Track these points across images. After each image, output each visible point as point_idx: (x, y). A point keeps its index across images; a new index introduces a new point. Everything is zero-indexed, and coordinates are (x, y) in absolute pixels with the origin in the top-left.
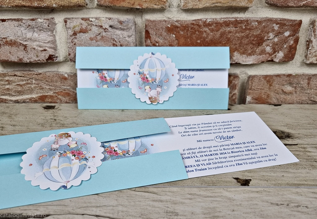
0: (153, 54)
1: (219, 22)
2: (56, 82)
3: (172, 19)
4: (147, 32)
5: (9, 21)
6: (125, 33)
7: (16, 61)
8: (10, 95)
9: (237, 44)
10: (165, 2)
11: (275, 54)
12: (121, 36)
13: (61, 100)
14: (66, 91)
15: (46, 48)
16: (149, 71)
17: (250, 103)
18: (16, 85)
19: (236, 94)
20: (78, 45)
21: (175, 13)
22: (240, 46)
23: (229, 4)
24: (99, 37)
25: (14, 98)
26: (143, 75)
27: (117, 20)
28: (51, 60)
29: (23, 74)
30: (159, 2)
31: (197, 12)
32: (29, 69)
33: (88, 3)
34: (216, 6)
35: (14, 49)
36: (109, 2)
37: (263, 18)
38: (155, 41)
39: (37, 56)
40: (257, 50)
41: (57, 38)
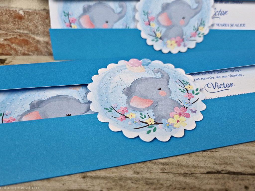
2: (7, 23)
13: (17, 51)
14: (22, 36)
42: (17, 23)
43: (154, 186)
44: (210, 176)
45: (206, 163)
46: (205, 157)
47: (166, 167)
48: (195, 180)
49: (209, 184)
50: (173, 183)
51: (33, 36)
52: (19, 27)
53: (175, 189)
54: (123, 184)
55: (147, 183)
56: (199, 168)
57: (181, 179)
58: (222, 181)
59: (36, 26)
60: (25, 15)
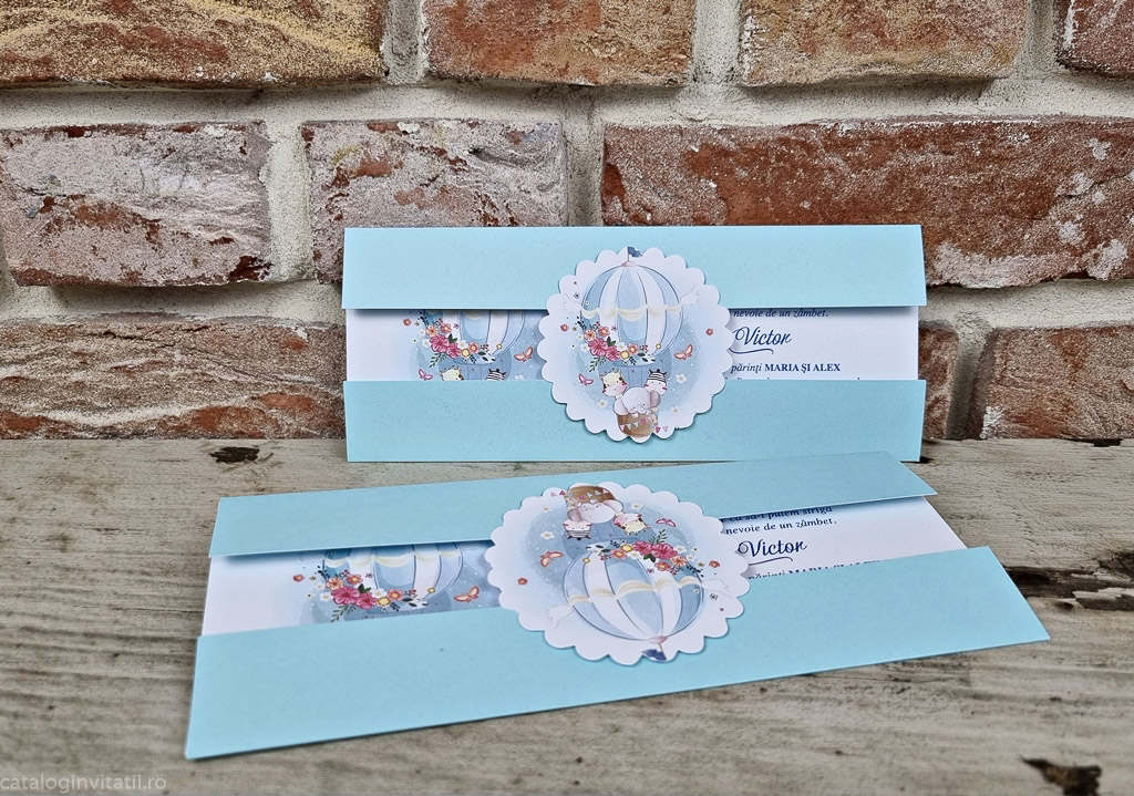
0: (633, 252)
1: (885, 133)
2: (263, 358)
3: (706, 123)
4: (611, 172)
5: (95, 133)
6: (530, 177)
7: (115, 279)
8: (84, 406)
9: (950, 214)
10: (682, 60)
11: (1094, 251)
12: (514, 188)
13: (278, 426)
14: (298, 390)
15: (232, 234)
16: (620, 318)
17: (997, 433)
18: (110, 371)
19: (945, 402)
20: (350, 220)
21: (718, 102)
22: (962, 221)
23: (921, 69)
24: (431, 193)
25: (99, 420)
26: (595, 334)
27: (500, 128)
28: (247, 276)
29: (138, 329)
30: (659, 63)
31: (801, 98)
32: (158, 311)
33: (392, 65)
34: (875, 76)
35: (109, 238)
36: (473, 64)
37: (1049, 117)
38: (639, 203)
39: (195, 261)
40: (1027, 236)
41: (272, 195)
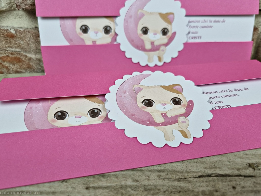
42: (8, 41)
43: (152, 192)
44: (202, 179)
45: (198, 168)
46: (196, 162)
47: (162, 174)
48: (189, 184)
49: (201, 187)
50: (169, 188)
51: (25, 54)
52: (11, 45)
53: (171, 193)
54: (124, 192)
55: (146, 190)
56: (192, 173)
57: (176, 183)
58: (212, 183)
59: (28, 44)
60: (16, 34)
